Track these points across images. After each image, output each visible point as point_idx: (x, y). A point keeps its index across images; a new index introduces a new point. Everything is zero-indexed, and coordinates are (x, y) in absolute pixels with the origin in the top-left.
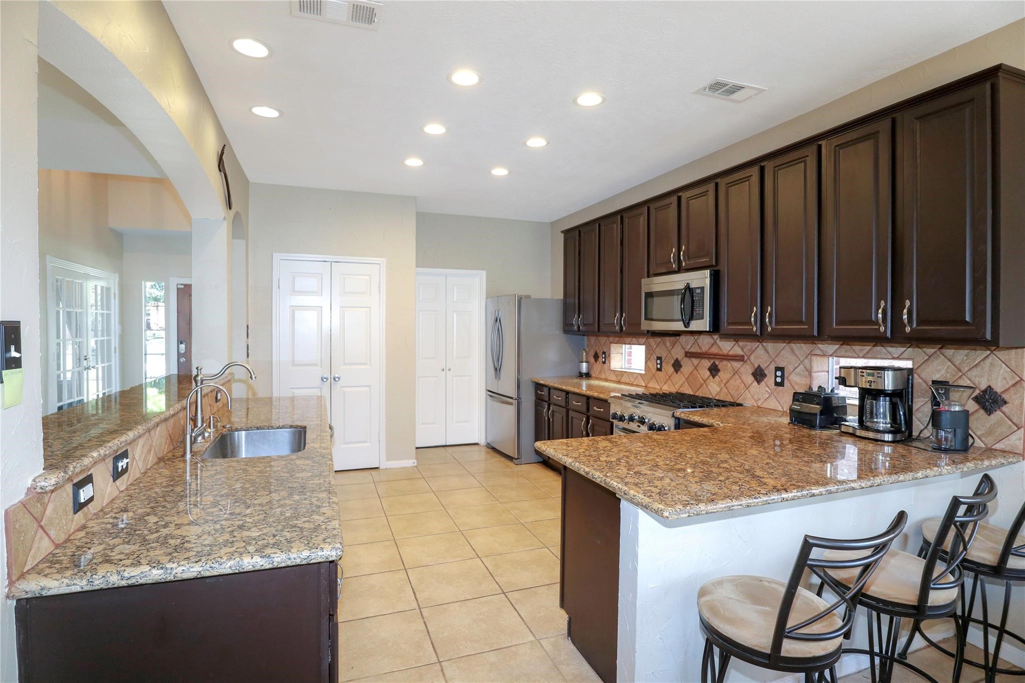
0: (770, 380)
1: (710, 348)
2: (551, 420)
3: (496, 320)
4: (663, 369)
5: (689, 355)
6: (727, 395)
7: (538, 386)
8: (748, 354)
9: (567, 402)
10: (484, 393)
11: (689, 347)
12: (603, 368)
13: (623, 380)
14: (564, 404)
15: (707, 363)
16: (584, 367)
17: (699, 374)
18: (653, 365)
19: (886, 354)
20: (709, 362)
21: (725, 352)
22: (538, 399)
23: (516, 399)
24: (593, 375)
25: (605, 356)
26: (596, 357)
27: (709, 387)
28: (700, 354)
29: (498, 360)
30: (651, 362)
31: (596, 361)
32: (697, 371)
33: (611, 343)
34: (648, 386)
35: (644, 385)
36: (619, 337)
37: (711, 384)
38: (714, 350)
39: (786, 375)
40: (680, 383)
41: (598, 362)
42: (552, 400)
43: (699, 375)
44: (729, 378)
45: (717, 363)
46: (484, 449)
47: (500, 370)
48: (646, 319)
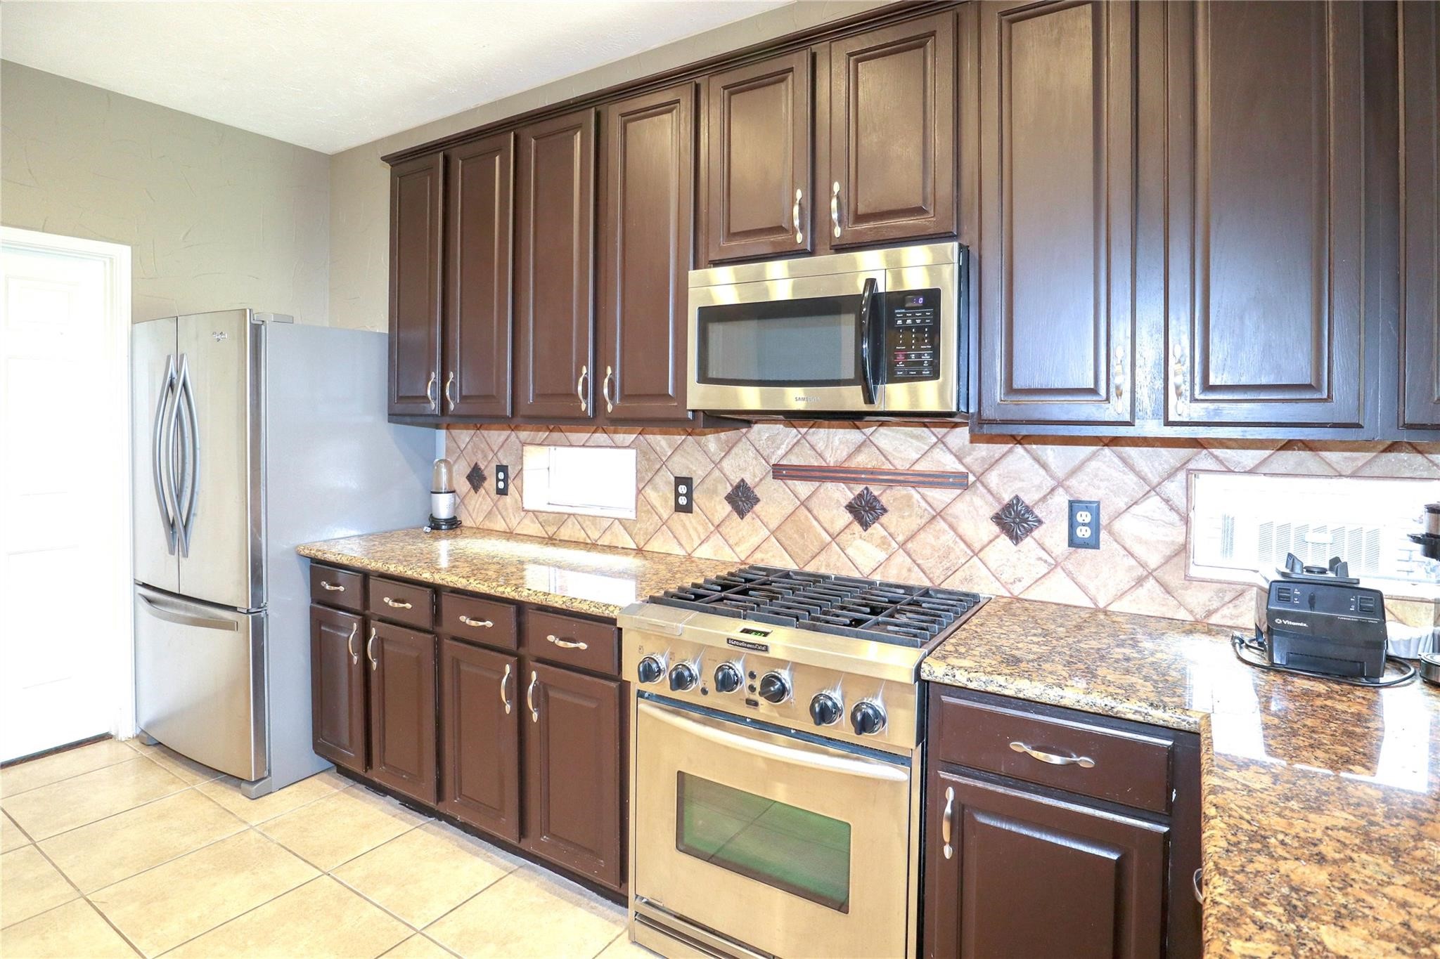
0: (1054, 532)
1: (850, 457)
2: (375, 664)
3: (171, 385)
4: (695, 507)
5: (780, 472)
6: (909, 570)
7: (321, 569)
8: (978, 470)
9: (437, 616)
10: (126, 593)
11: (781, 452)
12: (500, 504)
13: (565, 534)
14: (426, 623)
15: (843, 494)
16: (443, 507)
17: (816, 519)
18: (661, 496)
19: (1428, 469)
20: (850, 489)
21: (902, 466)
22: (319, 603)
23: (248, 612)
24: (467, 522)
25: (506, 476)
26: (476, 478)
27: (850, 551)
28: (820, 469)
29: (179, 496)
30: (656, 489)
31: (476, 488)
32: (810, 511)
33: (524, 444)
34: (648, 548)
35: (635, 547)
36: (551, 431)
37: (859, 542)
38: (864, 460)
39: (1104, 520)
40: (755, 540)
41: (482, 491)
42: (373, 609)
43: (815, 523)
44: (915, 527)
45: (876, 493)
46: (129, 752)
47: (185, 527)
48: (704, 378)
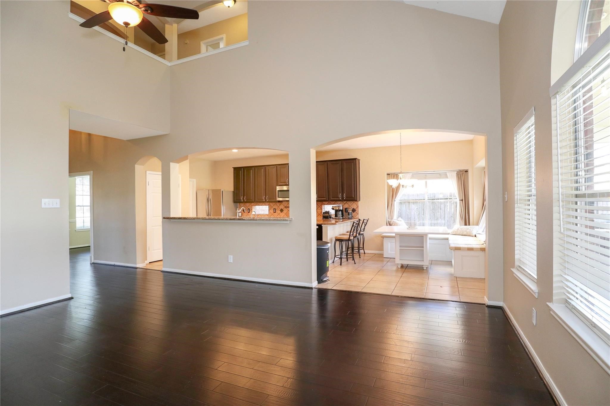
3: (208, 199)
4: (276, 212)
5: (286, 207)
12: (248, 214)
19: (342, 203)
30: (271, 210)
33: (252, 205)
36: (257, 204)
48: (278, 197)
